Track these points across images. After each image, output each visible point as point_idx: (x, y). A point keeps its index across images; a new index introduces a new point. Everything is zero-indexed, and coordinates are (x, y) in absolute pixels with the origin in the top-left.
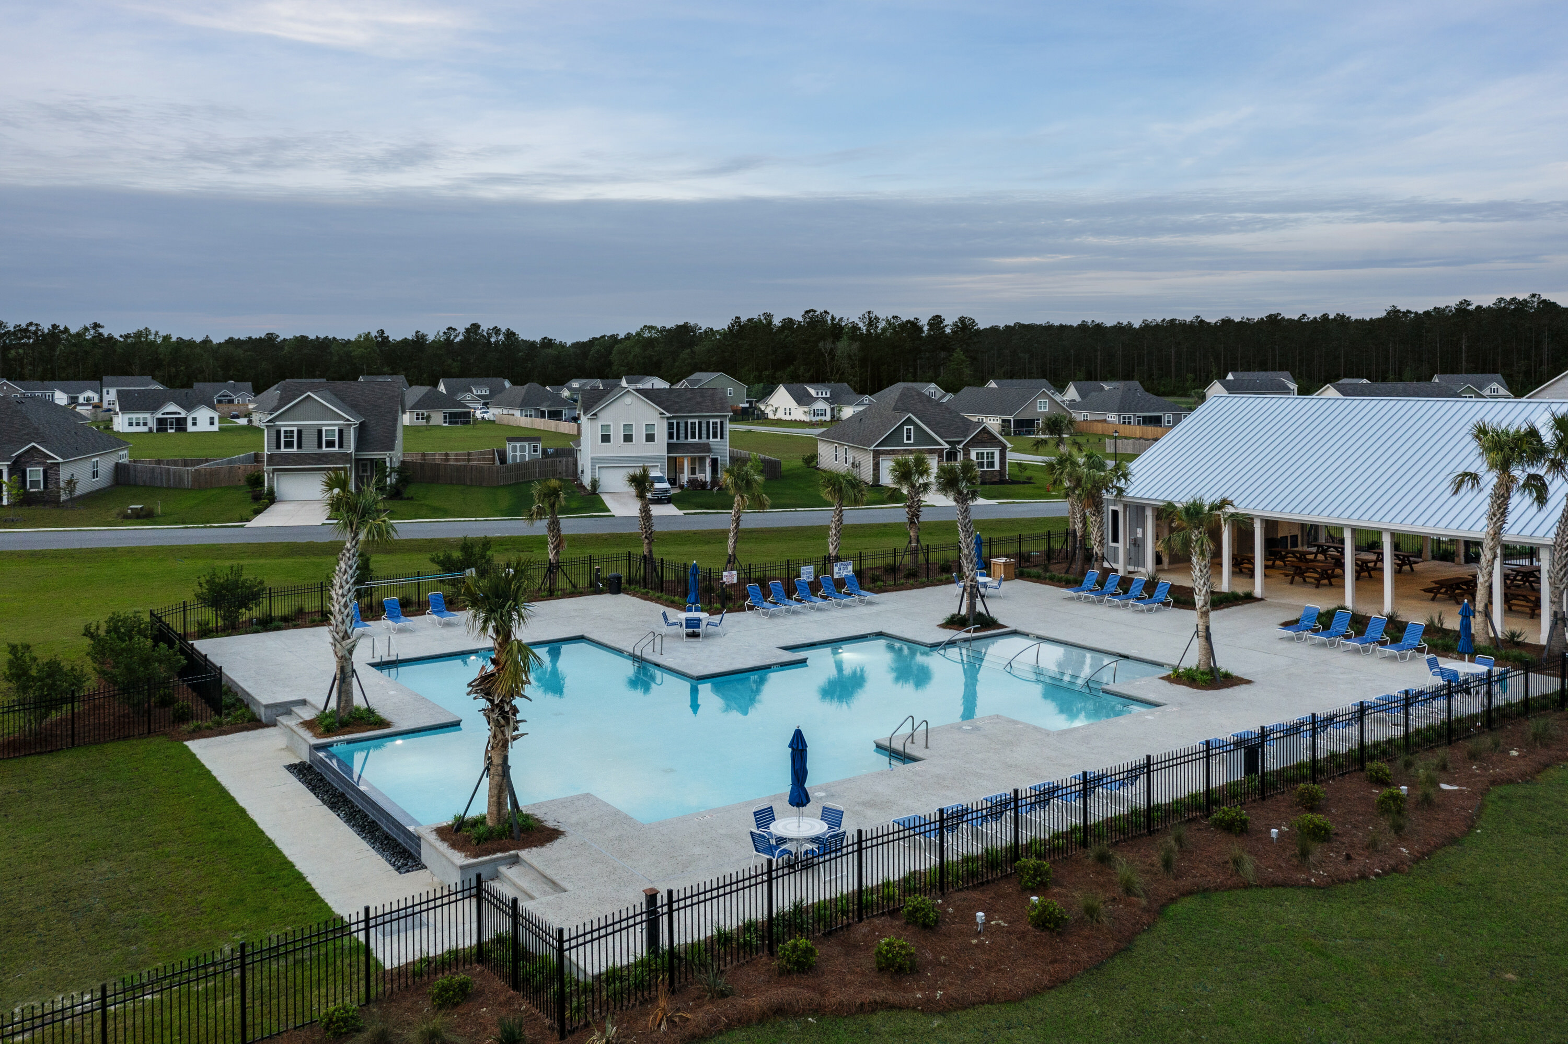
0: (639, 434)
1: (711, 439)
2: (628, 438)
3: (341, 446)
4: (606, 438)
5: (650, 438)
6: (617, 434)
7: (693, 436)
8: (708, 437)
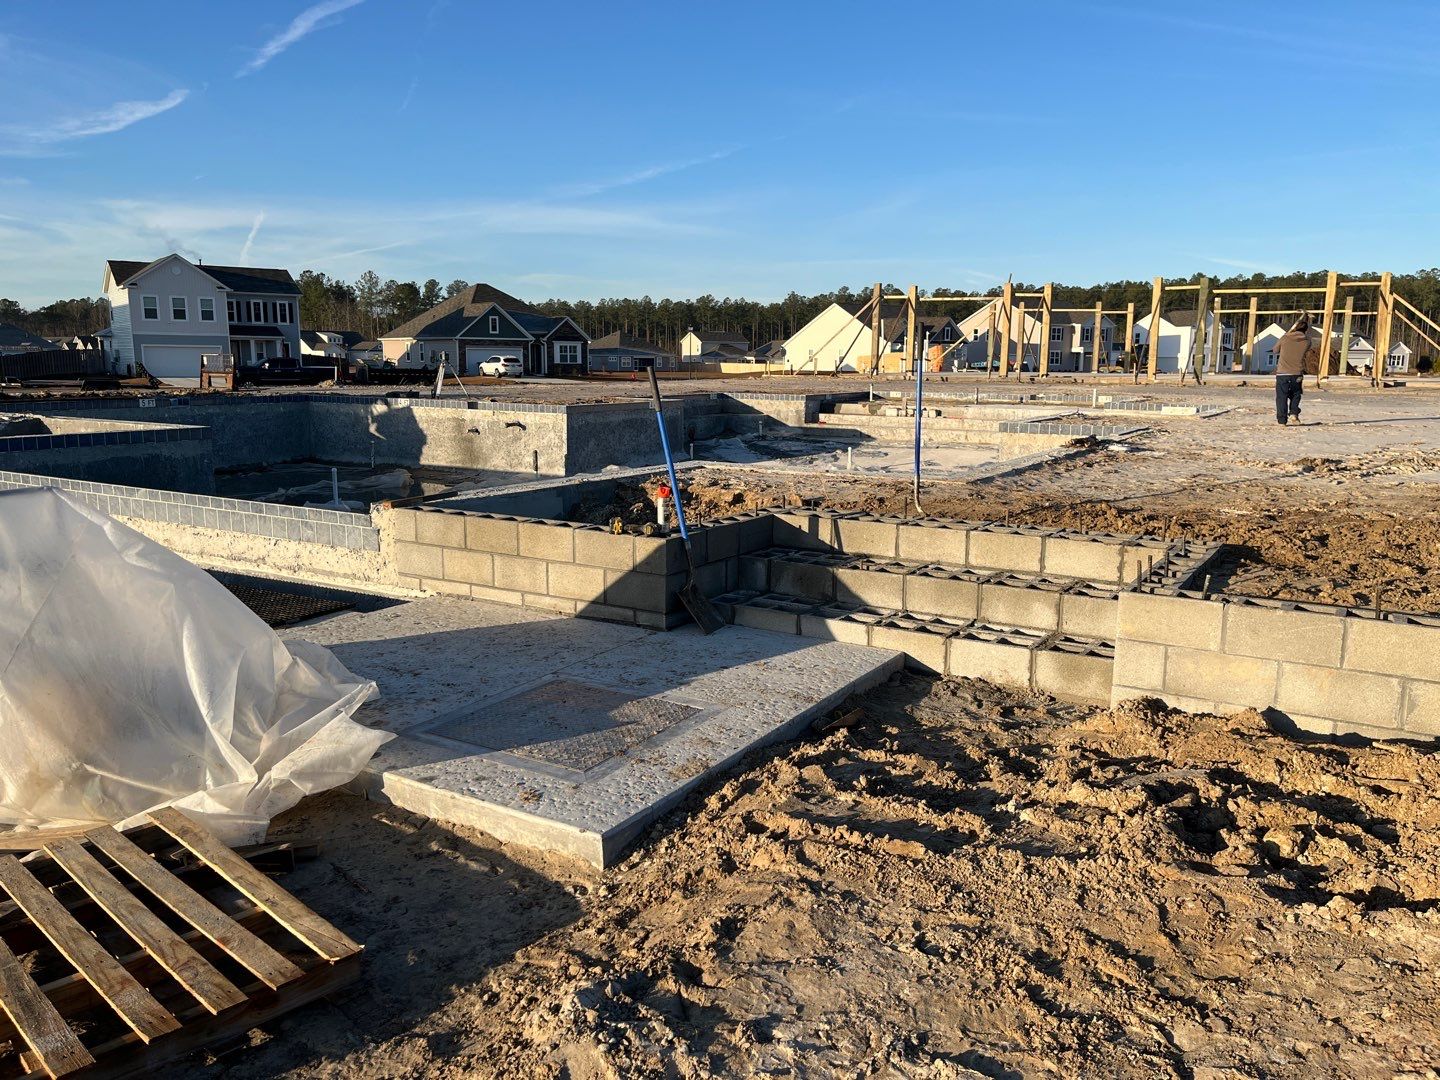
0: (193, 311)
1: (279, 323)
4: (151, 313)
5: (207, 315)
6: (165, 311)
7: (258, 318)
8: (276, 320)
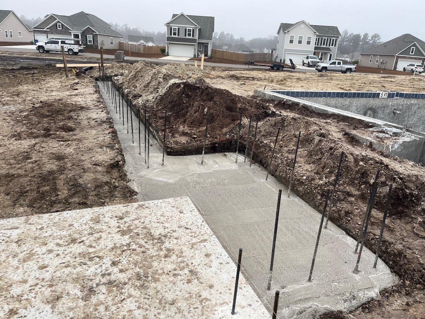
0: (305, 41)
2: (300, 42)
3: (193, 36)
4: (291, 42)
5: (309, 43)
6: (296, 41)
7: (324, 45)
8: (330, 45)
